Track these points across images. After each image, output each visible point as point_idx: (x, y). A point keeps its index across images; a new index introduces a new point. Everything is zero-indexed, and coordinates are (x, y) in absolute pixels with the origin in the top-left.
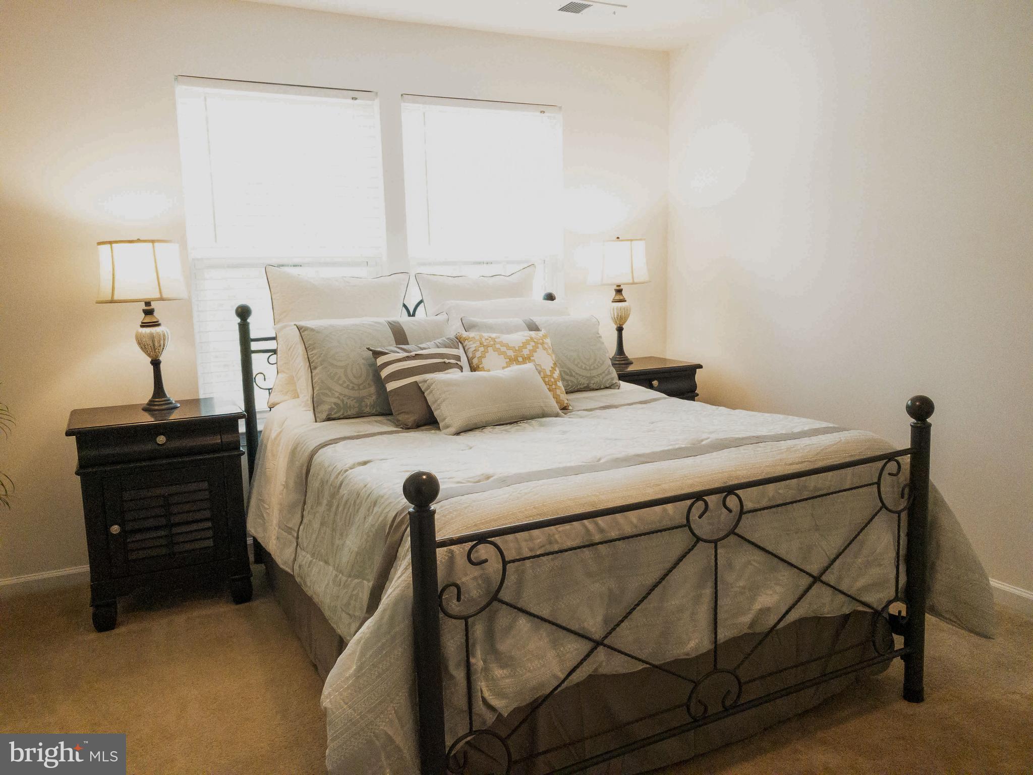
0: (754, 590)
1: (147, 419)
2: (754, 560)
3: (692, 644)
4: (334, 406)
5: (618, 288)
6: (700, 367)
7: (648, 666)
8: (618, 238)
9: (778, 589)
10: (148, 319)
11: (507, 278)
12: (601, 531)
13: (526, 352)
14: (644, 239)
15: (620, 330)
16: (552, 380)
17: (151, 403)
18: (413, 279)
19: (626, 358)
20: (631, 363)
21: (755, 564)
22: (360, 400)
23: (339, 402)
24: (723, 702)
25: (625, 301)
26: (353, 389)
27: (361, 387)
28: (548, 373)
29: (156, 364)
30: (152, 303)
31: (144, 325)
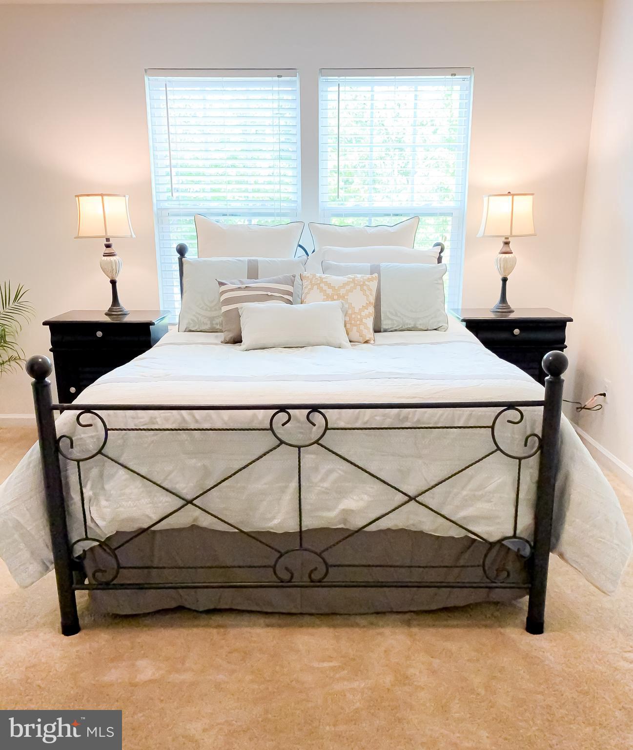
0: (342, 493)
1: (107, 319)
2: (339, 469)
3: (276, 521)
4: (191, 322)
5: (506, 241)
6: (571, 320)
7: (237, 531)
8: (509, 193)
9: (366, 497)
10: (108, 250)
11: (390, 229)
12: (197, 421)
13: (342, 292)
14: (532, 194)
15: (505, 280)
16: (359, 317)
17: (110, 310)
18: (306, 227)
19: (509, 307)
20: (512, 312)
21: (340, 472)
22: (212, 319)
23: (195, 319)
24: (310, 576)
25: (512, 253)
26: (206, 310)
27: (213, 309)
28: (357, 310)
29: (113, 283)
30: (111, 239)
31: (106, 255)
